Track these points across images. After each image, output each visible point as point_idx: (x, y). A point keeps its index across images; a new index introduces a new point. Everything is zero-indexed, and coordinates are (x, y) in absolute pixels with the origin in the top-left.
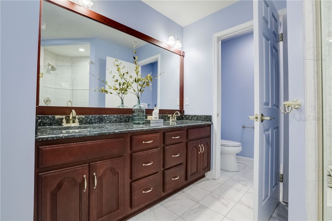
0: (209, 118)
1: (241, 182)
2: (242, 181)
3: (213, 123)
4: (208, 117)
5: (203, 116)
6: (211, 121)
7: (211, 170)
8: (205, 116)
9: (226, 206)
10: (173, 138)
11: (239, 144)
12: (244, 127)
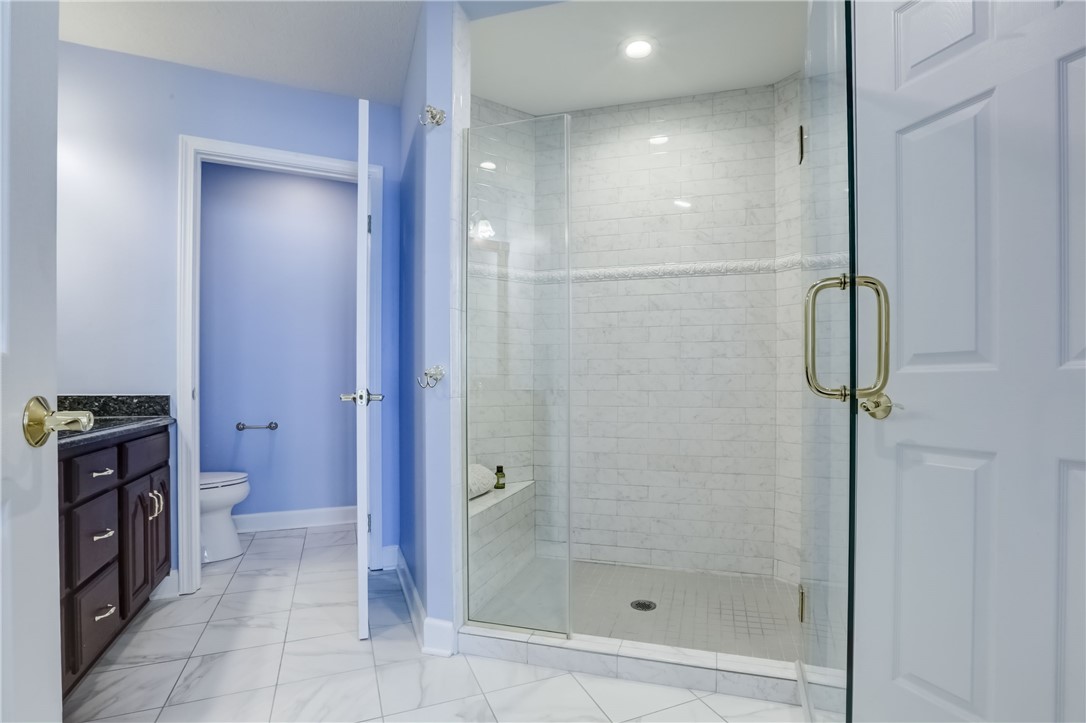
0: (159, 405)
1: (269, 573)
2: (269, 570)
3: (175, 421)
4: (158, 401)
5: (133, 397)
6: (165, 412)
7: (173, 572)
8: (143, 399)
9: (272, 626)
10: (95, 475)
11: (240, 476)
12: (240, 427)
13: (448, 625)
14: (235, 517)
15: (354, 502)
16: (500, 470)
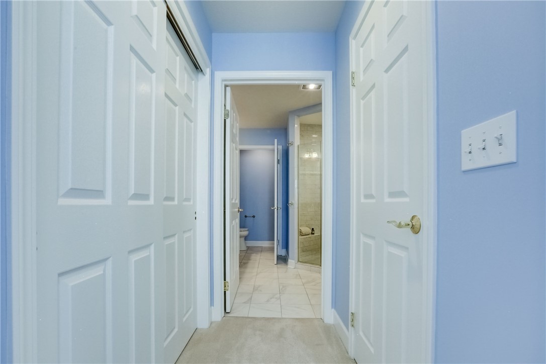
11: (246, 229)
12: (246, 217)
13: (294, 261)
14: (246, 241)
15: (274, 241)
16: (313, 229)
